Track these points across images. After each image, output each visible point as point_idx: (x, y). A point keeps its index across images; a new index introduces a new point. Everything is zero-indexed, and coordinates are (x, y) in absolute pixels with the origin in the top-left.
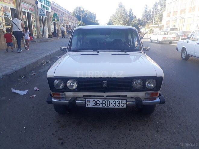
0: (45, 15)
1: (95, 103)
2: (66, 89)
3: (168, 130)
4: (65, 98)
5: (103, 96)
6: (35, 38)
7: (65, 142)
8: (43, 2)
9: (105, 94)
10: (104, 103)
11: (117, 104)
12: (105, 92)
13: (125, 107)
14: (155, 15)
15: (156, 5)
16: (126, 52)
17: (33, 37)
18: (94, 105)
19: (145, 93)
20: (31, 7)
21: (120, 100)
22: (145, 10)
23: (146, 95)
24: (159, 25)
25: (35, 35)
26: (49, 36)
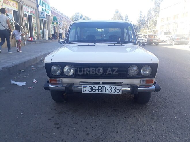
0: (45, 18)
1: (91, 89)
2: (63, 75)
3: (163, 118)
4: (62, 84)
5: (99, 83)
6: (35, 39)
7: (61, 127)
8: (44, 6)
9: (101, 81)
10: (100, 89)
11: (113, 90)
12: (101, 79)
13: (120, 93)
14: (149, 21)
15: (150, 11)
16: (121, 44)
17: (34, 39)
18: (90, 90)
19: (141, 80)
20: (33, 10)
21: (116, 86)
22: (140, 16)
23: (141, 81)
24: (154, 30)
25: (35, 36)
26: (49, 38)
